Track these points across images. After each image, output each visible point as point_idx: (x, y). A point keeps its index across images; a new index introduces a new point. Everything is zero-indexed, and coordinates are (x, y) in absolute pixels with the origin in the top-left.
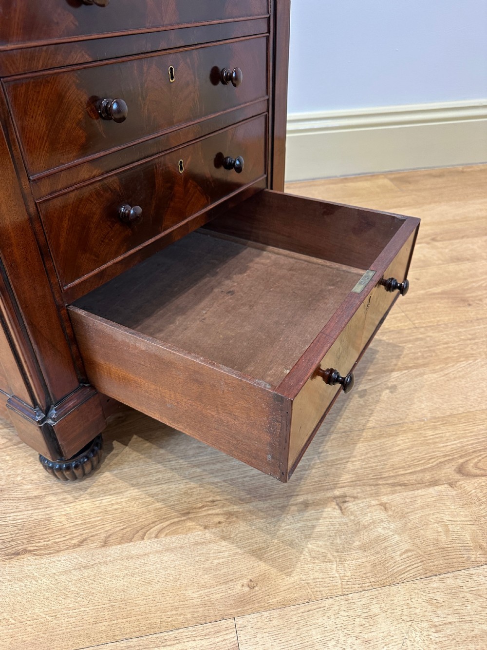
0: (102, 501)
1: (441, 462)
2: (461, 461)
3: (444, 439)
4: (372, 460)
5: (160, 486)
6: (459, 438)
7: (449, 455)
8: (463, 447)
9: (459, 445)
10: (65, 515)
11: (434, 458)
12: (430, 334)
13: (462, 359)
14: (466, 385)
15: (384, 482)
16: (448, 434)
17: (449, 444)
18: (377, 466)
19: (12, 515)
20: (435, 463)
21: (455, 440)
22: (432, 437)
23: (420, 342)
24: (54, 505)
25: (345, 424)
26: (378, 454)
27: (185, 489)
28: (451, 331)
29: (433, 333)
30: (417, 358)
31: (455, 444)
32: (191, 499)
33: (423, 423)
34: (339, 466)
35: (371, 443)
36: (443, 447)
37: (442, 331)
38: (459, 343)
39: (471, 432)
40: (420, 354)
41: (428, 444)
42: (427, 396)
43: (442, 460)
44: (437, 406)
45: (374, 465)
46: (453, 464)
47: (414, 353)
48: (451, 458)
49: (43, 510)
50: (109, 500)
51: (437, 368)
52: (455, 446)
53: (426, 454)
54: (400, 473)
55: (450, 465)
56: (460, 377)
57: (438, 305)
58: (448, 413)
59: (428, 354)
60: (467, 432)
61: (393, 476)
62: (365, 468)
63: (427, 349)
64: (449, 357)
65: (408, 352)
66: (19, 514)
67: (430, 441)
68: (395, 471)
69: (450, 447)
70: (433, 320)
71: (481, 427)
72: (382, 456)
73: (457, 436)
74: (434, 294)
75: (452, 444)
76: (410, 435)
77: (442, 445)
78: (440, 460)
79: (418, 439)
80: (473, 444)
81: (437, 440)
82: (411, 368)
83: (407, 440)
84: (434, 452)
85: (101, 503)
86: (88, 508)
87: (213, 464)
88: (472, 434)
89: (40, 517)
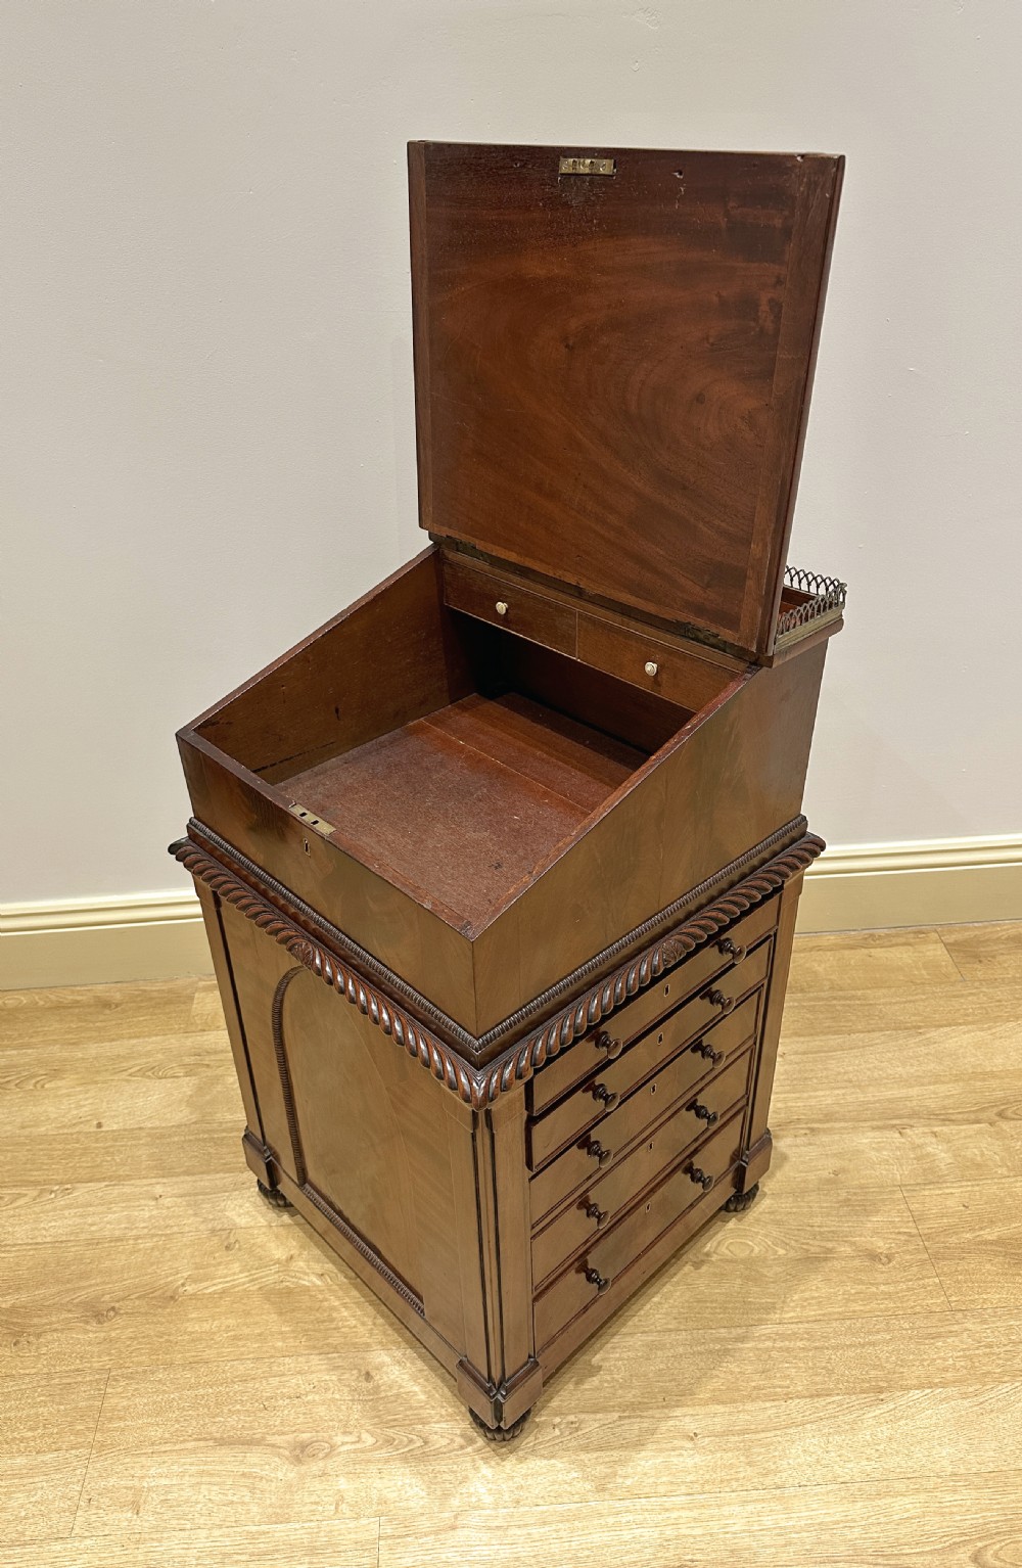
0: (572, 1543)
1: (955, 1543)
2: (980, 1544)
3: (964, 1509)
4: (874, 1529)
5: (631, 1531)
6: (982, 1510)
7: (965, 1534)
8: (985, 1524)
9: (981, 1521)
10: (534, 1557)
11: (947, 1536)
12: (969, 1326)
13: (1006, 1379)
14: (1005, 1425)
15: (886, 1562)
16: (969, 1503)
17: (968, 1517)
18: (879, 1537)
19: (477, 1548)
20: (947, 1544)
21: (976, 1513)
22: (948, 1504)
23: (952, 1339)
24: (520, 1541)
25: (846, 1470)
26: (883, 1520)
27: (659, 1541)
28: (998, 1324)
29: (974, 1323)
30: (945, 1370)
31: (977, 1519)
32: (667, 1555)
33: (940, 1480)
34: (835, 1531)
35: (874, 1504)
36: (961, 1520)
37: (984, 1322)
38: (1008, 1348)
39: (999, 1503)
40: (951, 1362)
41: (942, 1514)
42: (952, 1437)
43: (957, 1540)
44: (962, 1456)
45: (876, 1535)
46: (969, 1547)
47: (945, 1359)
48: (968, 1538)
49: (509, 1546)
50: (578, 1543)
51: (971, 1389)
52: (975, 1521)
53: (939, 1528)
54: (904, 1551)
55: (965, 1549)
56: (999, 1410)
57: (988, 1266)
58: (974, 1470)
59: (962, 1363)
60: (994, 1502)
61: (896, 1555)
62: (865, 1539)
63: (961, 1353)
64: (989, 1372)
65: (935, 1357)
66: (484, 1548)
67: (947, 1510)
68: (899, 1548)
69: (969, 1522)
70: (977, 1297)
71: (1013, 1497)
72: (887, 1524)
73: (979, 1506)
74: (986, 1243)
75: (973, 1519)
76: (922, 1497)
77: (959, 1518)
78: (954, 1540)
79: (932, 1505)
80: (997, 1521)
81: (955, 1510)
82: (936, 1385)
83: (918, 1505)
84: (948, 1527)
85: (570, 1546)
86: (556, 1550)
87: (690, 1509)
88: (999, 1506)
89: (507, 1556)
